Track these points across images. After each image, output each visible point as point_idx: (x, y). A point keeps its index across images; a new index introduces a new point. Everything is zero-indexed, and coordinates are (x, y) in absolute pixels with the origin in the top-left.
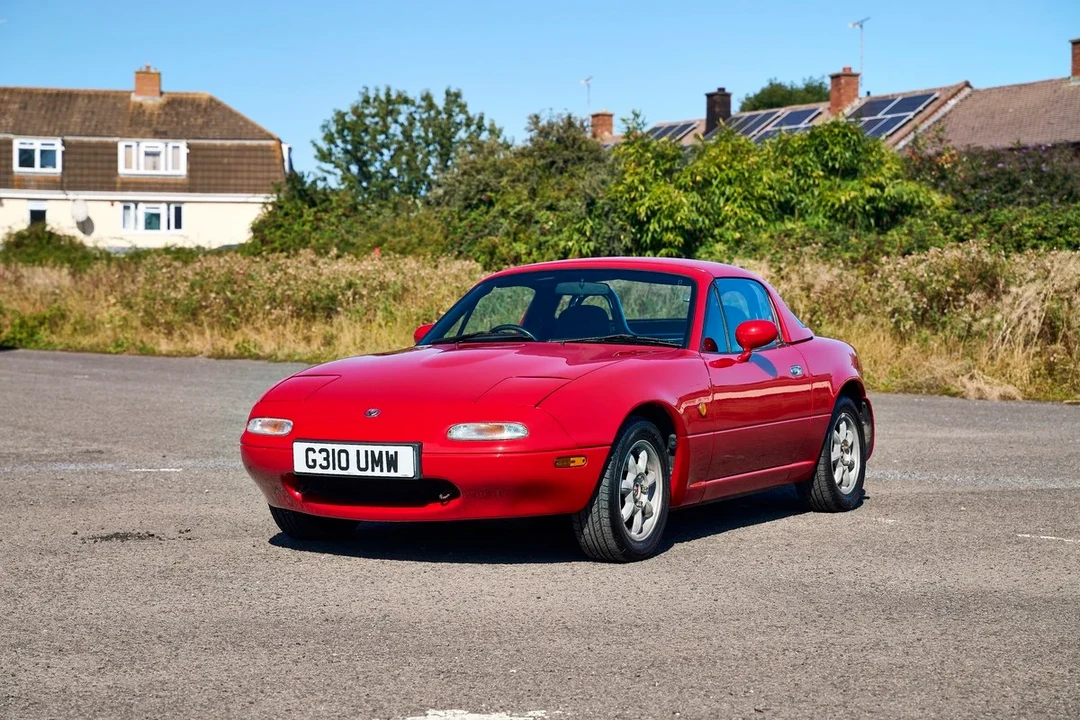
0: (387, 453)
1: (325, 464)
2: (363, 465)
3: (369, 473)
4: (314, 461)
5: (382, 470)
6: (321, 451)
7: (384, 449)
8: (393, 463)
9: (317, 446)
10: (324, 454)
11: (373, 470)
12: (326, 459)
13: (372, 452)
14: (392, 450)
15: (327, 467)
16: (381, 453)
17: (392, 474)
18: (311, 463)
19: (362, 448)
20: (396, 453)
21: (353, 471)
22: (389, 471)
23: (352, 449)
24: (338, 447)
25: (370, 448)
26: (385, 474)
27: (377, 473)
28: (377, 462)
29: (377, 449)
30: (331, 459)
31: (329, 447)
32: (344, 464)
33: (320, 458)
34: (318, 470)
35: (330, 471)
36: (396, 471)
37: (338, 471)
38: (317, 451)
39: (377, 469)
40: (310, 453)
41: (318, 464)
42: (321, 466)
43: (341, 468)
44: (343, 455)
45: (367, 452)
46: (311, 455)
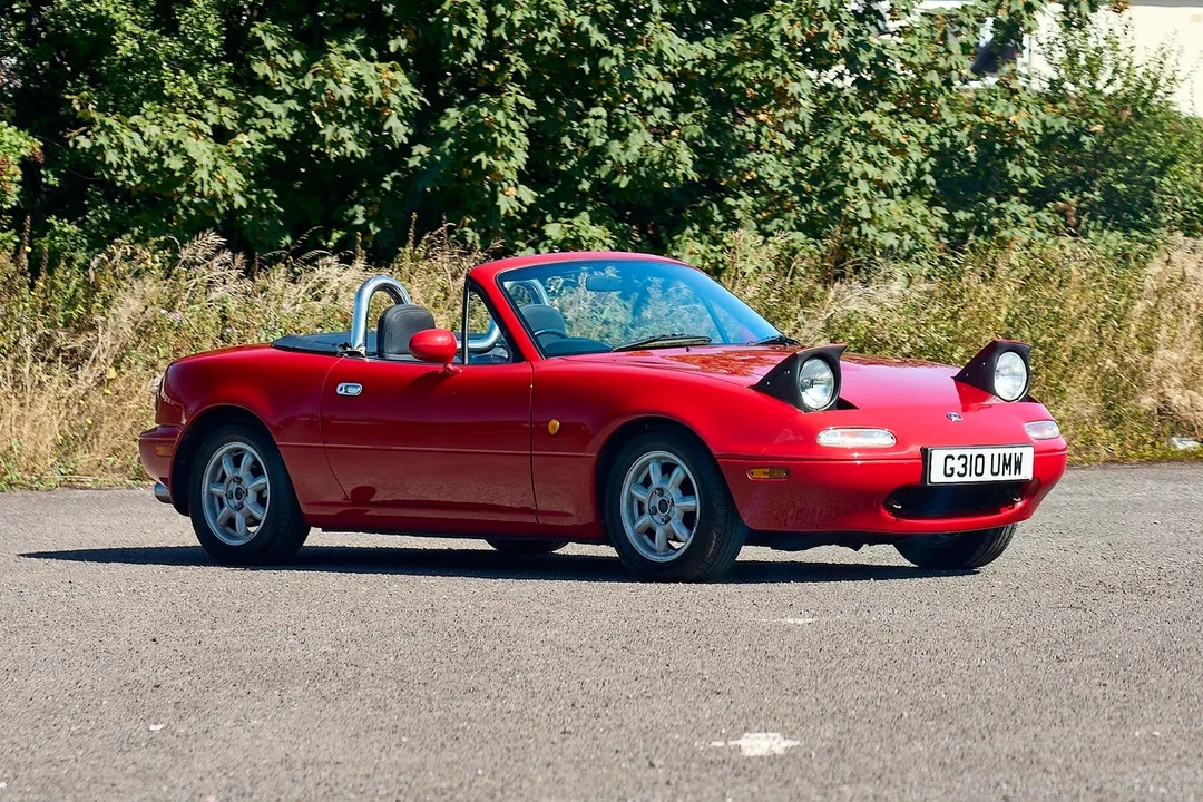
0: (1015, 455)
1: (962, 471)
2: (996, 469)
3: (1000, 478)
4: (952, 469)
5: (1010, 474)
6: (960, 458)
7: (1014, 451)
8: (1019, 464)
9: (956, 453)
10: (963, 460)
11: (1004, 474)
12: (964, 466)
13: (1005, 456)
14: (1018, 452)
15: (963, 475)
16: (1011, 455)
17: (1018, 477)
18: (949, 472)
19: (996, 452)
20: (1021, 455)
21: (987, 477)
22: (1015, 473)
23: (987, 453)
24: (975, 452)
25: (1002, 451)
26: (1013, 477)
27: (1007, 476)
28: (1007, 465)
29: (1008, 451)
30: (968, 466)
31: (967, 452)
32: (979, 471)
33: (958, 465)
34: (955, 479)
35: (967, 479)
36: (1020, 473)
37: (974, 478)
38: (956, 457)
39: (1007, 472)
40: (949, 460)
41: (956, 472)
42: (959, 474)
43: (977, 474)
44: (980, 462)
45: (1000, 456)
46: (949, 463)
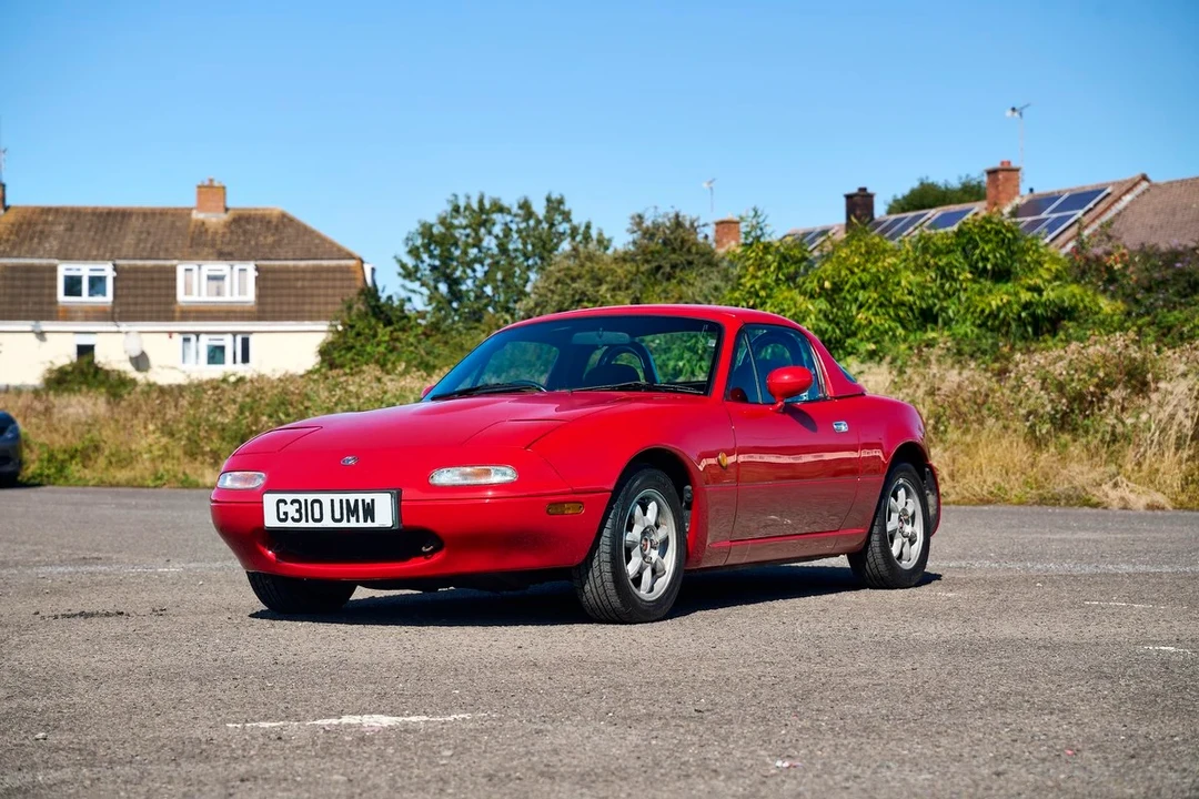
0: (363, 501)
1: (297, 516)
2: (337, 516)
3: (344, 524)
4: (286, 514)
5: (358, 521)
6: (292, 503)
7: (360, 497)
8: (369, 511)
9: (289, 497)
10: (296, 506)
11: (348, 521)
12: (299, 511)
13: (348, 501)
14: (368, 497)
15: (299, 520)
16: (356, 501)
17: (369, 524)
18: (282, 516)
19: (337, 497)
20: (373, 501)
21: (327, 523)
22: (365, 521)
23: (325, 498)
24: (311, 497)
25: (344, 497)
26: (362, 524)
27: (353, 524)
28: (353, 511)
29: (352, 497)
30: (303, 511)
31: (301, 497)
32: (317, 516)
33: (292, 510)
34: (290, 524)
35: (303, 524)
36: (373, 521)
37: (311, 524)
38: (289, 502)
39: (353, 519)
40: (281, 505)
41: (289, 517)
42: (292, 518)
43: (315, 520)
44: (317, 506)
45: (341, 501)
46: (283, 508)
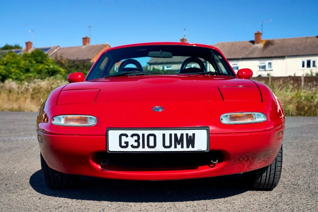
0: (187, 135)
1: (136, 144)
2: (167, 144)
3: (172, 149)
4: (127, 143)
5: (182, 147)
6: (132, 136)
7: (185, 132)
8: (191, 141)
9: (129, 133)
10: (136, 138)
11: (175, 147)
12: (137, 141)
13: (176, 135)
14: (190, 133)
15: (138, 147)
16: (182, 135)
17: (191, 149)
18: (124, 144)
19: (167, 133)
20: (194, 135)
21: (160, 148)
22: (188, 147)
23: (159, 133)
24: (147, 132)
25: (173, 132)
26: (185, 149)
27: (179, 148)
28: (179, 141)
29: (179, 133)
30: (141, 141)
31: (140, 132)
32: (152, 144)
33: (132, 141)
34: (129, 149)
35: (140, 149)
36: (193, 147)
37: (147, 149)
38: (129, 135)
40: (123, 137)
41: (130, 145)
42: (132, 146)
43: (149, 147)
44: (152, 138)
45: (171, 135)
46: (124, 139)
